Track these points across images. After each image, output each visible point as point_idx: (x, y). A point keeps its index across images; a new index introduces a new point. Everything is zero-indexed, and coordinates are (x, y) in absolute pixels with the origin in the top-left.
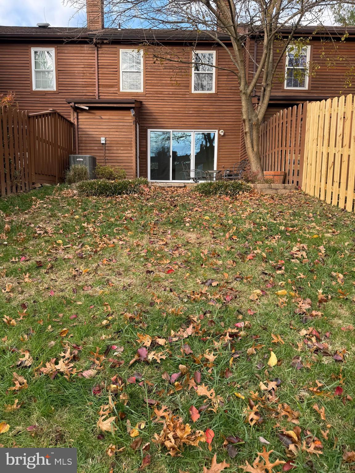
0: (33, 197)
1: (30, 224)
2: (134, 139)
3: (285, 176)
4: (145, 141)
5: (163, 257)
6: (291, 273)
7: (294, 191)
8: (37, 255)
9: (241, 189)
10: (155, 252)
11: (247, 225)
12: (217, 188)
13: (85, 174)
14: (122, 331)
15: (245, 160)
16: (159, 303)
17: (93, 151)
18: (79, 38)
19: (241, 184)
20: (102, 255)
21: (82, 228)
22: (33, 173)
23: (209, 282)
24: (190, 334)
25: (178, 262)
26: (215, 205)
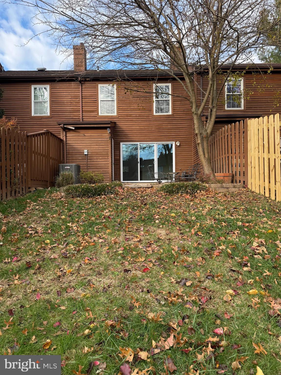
0: (28, 200)
1: (24, 224)
2: (110, 151)
3: (233, 177)
4: (118, 151)
5: (138, 254)
6: (257, 270)
7: (243, 189)
8: (27, 255)
9: (198, 188)
10: (131, 250)
11: (208, 220)
12: (179, 189)
13: (71, 179)
14: (104, 342)
15: (198, 164)
16: (138, 307)
17: (78, 161)
18: (67, 77)
19: (199, 185)
20: (84, 253)
21: (67, 227)
22: (29, 180)
23: (183, 281)
24: (171, 346)
25: (152, 259)
26: (178, 203)
